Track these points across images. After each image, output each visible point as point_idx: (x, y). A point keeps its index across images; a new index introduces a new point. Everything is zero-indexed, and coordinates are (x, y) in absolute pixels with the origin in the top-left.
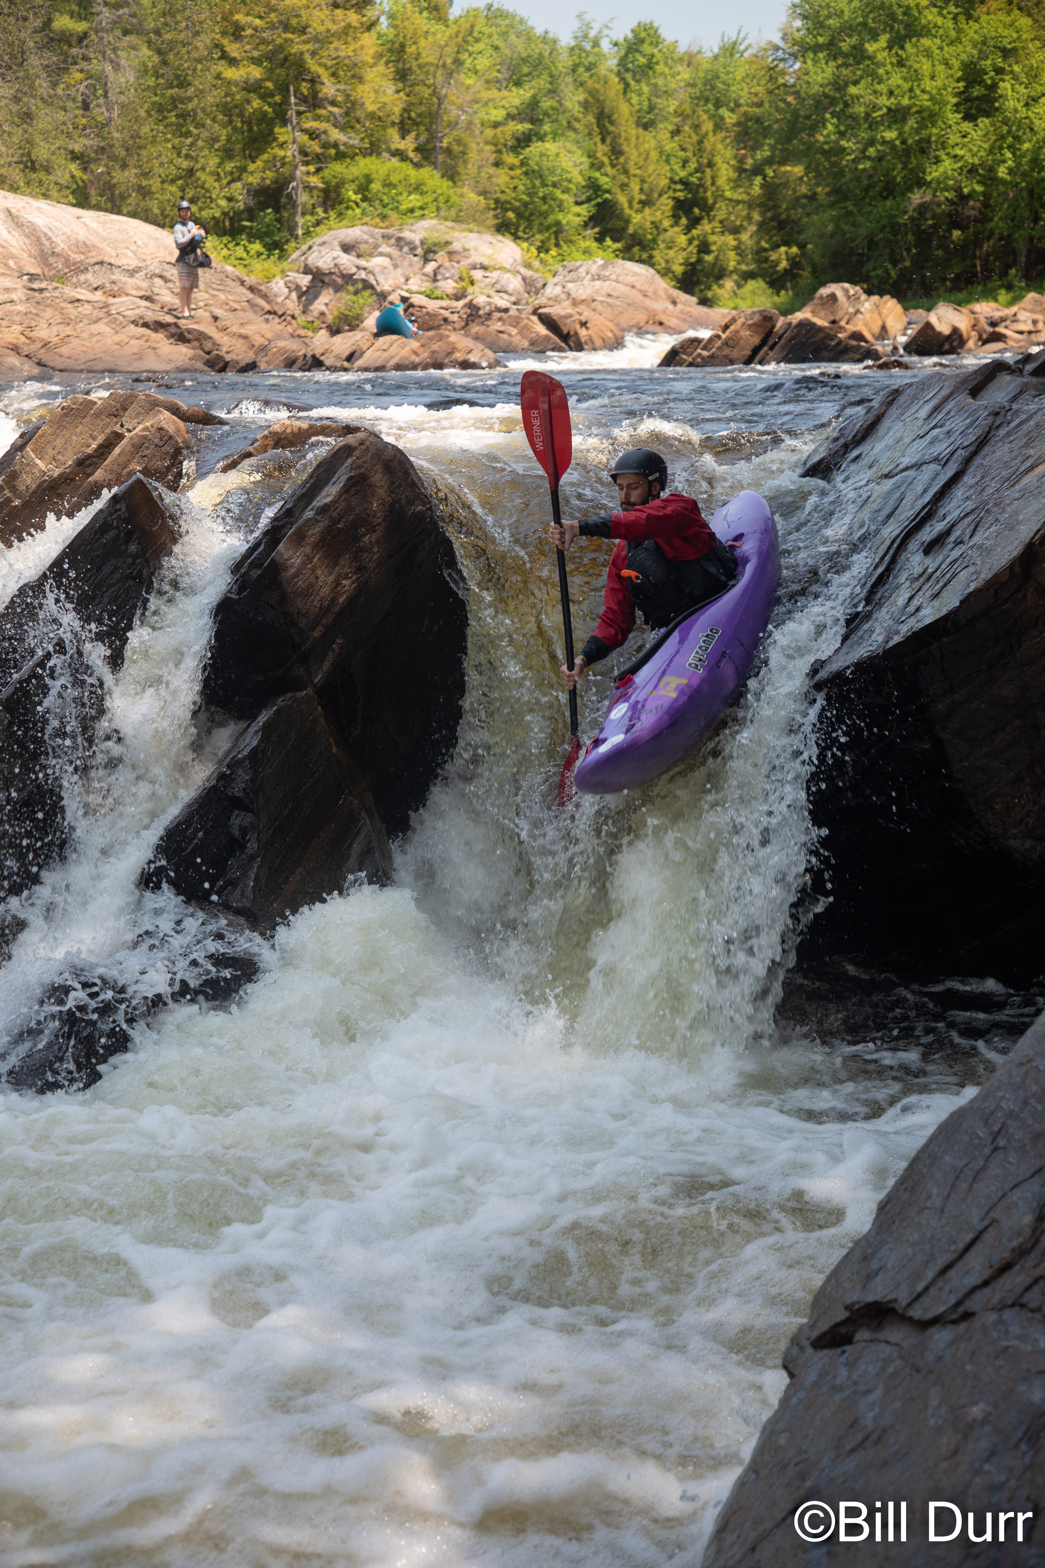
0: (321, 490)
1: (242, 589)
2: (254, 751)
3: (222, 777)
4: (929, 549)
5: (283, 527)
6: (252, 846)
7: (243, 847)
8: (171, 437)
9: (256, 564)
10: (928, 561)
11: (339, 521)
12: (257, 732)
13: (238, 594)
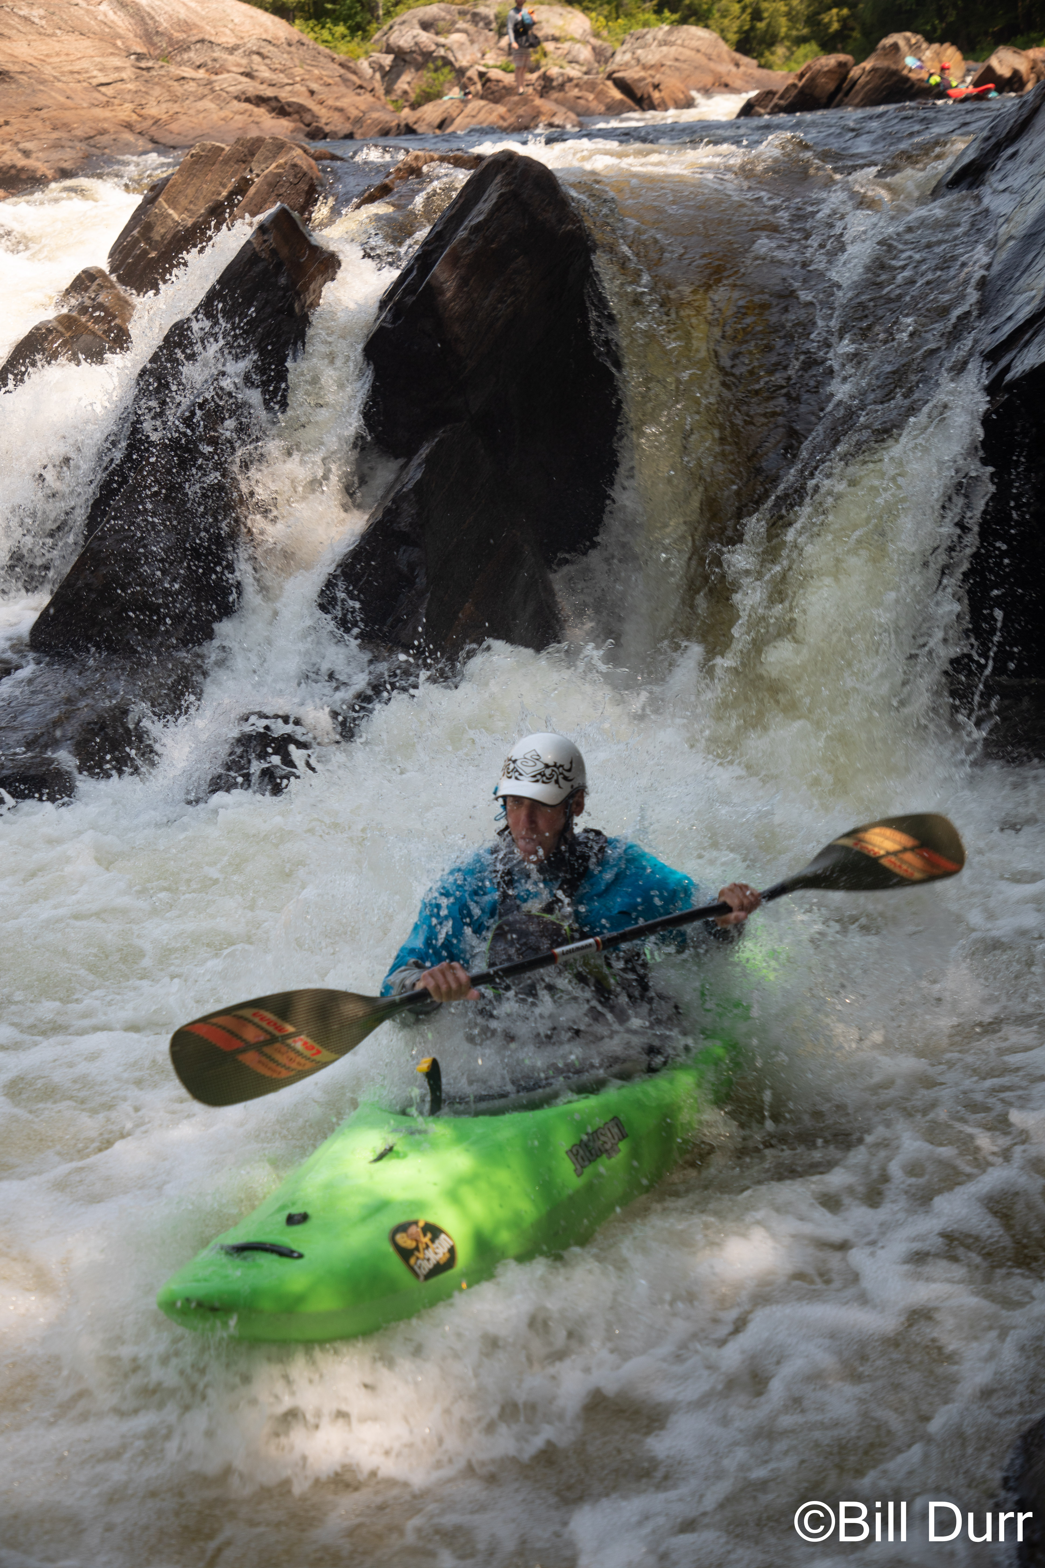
0: (470, 210)
1: (396, 317)
2: (418, 484)
3: (388, 512)
5: (435, 250)
6: (421, 581)
7: (414, 583)
8: (305, 174)
9: (411, 291)
11: (492, 242)
13: (393, 323)
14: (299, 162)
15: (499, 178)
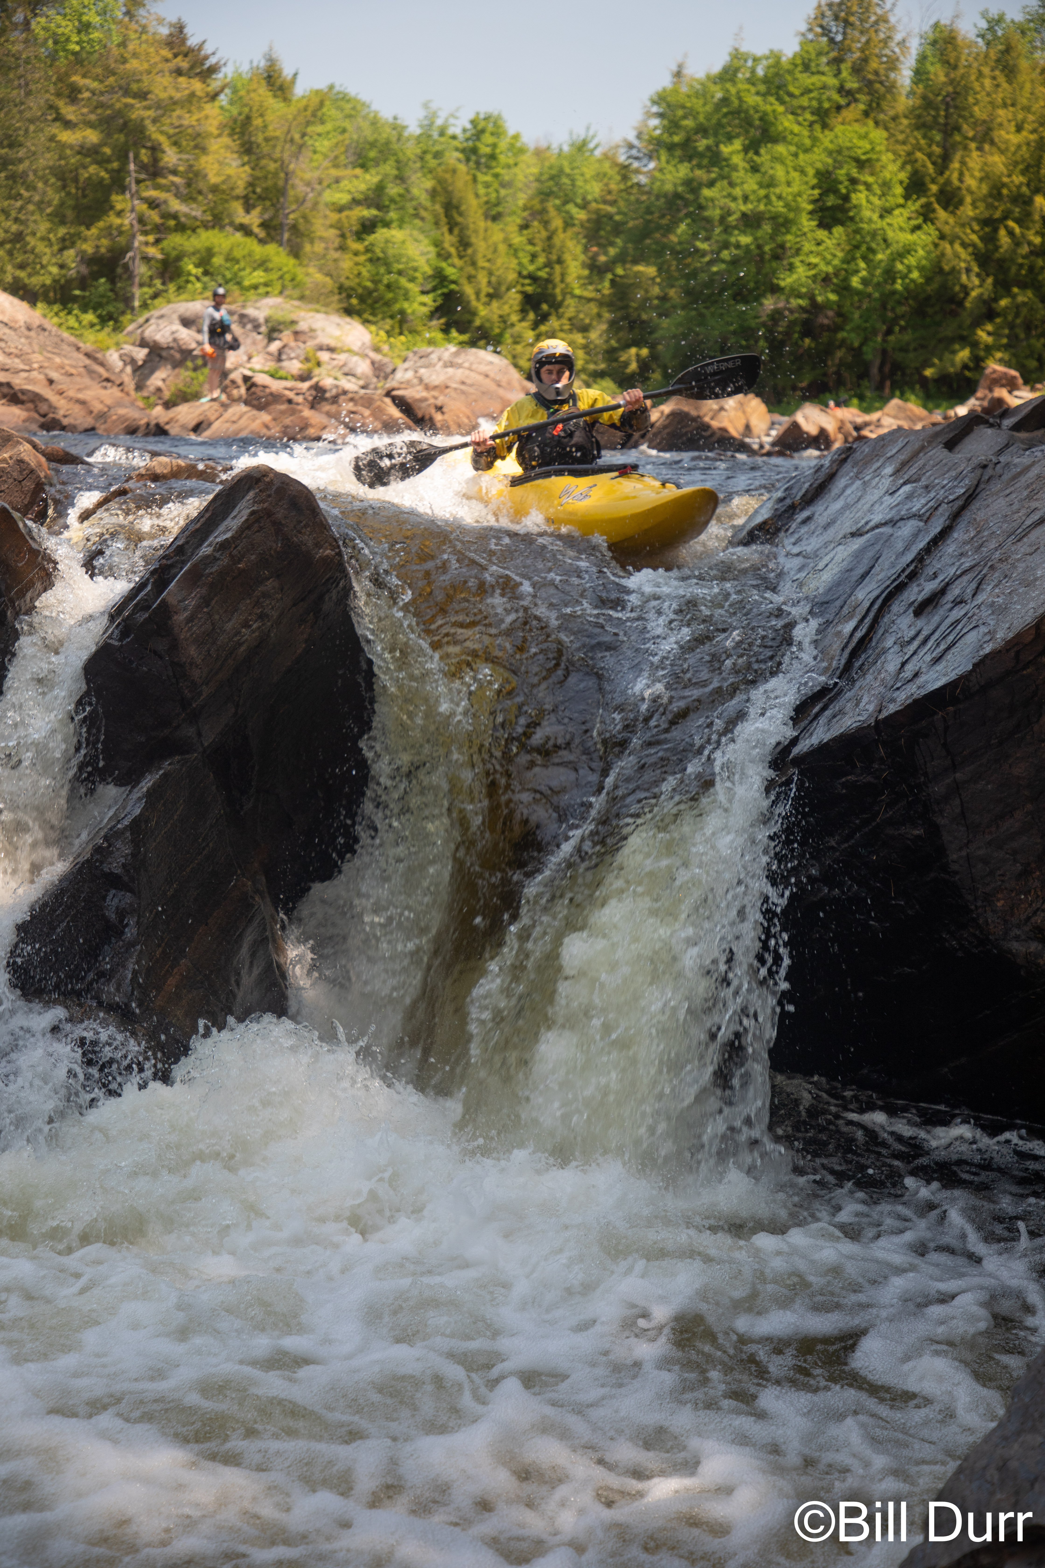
0: (218, 525)
1: (124, 634)
2: (136, 822)
3: (98, 850)
4: (921, 609)
5: (172, 566)
6: (130, 933)
7: (123, 933)
8: (32, 471)
9: (143, 606)
10: (920, 623)
11: (239, 561)
12: (140, 799)
13: (120, 640)
14: (26, 459)
15: (251, 494)
